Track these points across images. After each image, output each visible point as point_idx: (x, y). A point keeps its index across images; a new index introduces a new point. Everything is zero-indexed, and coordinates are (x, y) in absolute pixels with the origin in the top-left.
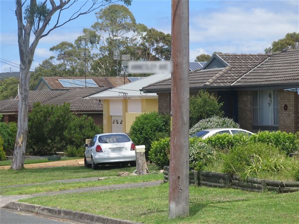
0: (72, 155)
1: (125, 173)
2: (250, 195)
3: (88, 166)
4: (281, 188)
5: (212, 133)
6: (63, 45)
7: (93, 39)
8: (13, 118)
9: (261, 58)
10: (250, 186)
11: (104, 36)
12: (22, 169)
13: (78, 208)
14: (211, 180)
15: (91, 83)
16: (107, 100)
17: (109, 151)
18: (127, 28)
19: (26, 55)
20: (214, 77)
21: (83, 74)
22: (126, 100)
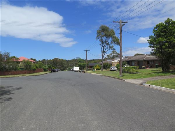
0: (108, 69)
1: (115, 71)
2: (130, 74)
3: (110, 70)
4: (134, 73)
5: (126, 66)
6: (108, 55)
7: (111, 55)
8: (101, 65)
9: (133, 57)
10: (130, 73)
11: (113, 54)
12: (102, 71)
13: (109, 75)
14: (125, 72)
15: (111, 60)
16: (113, 62)
17: (113, 69)
18: (116, 53)
19: (103, 57)
20: (126, 59)
21: (110, 59)
22: (115, 62)
